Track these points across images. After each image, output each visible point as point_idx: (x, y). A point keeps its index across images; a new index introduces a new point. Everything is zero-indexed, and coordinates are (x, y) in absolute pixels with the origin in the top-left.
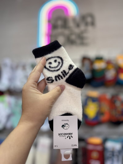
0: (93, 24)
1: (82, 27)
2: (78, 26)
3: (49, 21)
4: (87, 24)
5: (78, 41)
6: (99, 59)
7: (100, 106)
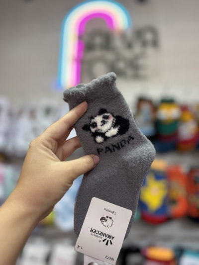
0: (155, 43)
1: (137, 49)
2: (130, 46)
3: (80, 37)
4: (144, 44)
5: (130, 72)
6: (168, 101)
7: (169, 188)
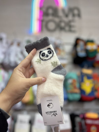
0: (79, 15)
2: (67, 16)
4: (74, 15)
